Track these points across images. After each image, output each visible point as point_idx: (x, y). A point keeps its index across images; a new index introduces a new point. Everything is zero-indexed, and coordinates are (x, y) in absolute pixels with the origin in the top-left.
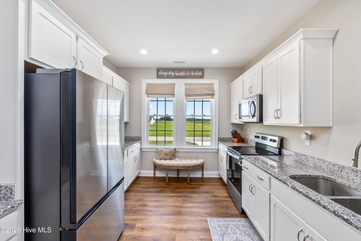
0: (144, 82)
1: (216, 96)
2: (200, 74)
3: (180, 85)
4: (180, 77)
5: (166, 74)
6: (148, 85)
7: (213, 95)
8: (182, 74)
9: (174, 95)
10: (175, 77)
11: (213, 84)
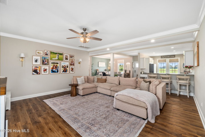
0: (158, 60)
1: (179, 62)
2: (174, 56)
3: (168, 60)
4: (168, 58)
5: (163, 57)
6: (159, 60)
7: (178, 61)
8: (168, 57)
9: (166, 62)
10: (166, 58)
11: (178, 59)
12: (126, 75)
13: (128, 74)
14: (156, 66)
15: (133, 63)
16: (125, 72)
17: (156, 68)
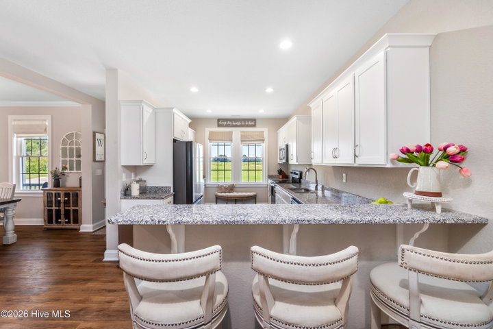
0: (207, 130)
1: (266, 141)
2: (253, 123)
3: (237, 132)
4: (236, 126)
5: (225, 123)
6: (211, 133)
7: (263, 140)
8: (238, 123)
9: (231, 141)
10: (233, 126)
11: (263, 132)
12: (58, 203)
13: (67, 195)
14: (201, 155)
15: (98, 136)
16: (57, 184)
17: (201, 160)
